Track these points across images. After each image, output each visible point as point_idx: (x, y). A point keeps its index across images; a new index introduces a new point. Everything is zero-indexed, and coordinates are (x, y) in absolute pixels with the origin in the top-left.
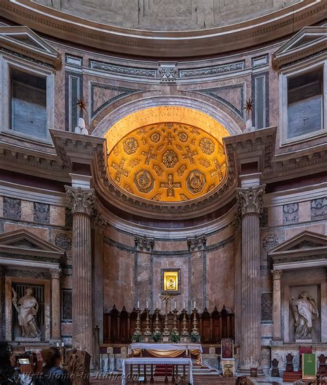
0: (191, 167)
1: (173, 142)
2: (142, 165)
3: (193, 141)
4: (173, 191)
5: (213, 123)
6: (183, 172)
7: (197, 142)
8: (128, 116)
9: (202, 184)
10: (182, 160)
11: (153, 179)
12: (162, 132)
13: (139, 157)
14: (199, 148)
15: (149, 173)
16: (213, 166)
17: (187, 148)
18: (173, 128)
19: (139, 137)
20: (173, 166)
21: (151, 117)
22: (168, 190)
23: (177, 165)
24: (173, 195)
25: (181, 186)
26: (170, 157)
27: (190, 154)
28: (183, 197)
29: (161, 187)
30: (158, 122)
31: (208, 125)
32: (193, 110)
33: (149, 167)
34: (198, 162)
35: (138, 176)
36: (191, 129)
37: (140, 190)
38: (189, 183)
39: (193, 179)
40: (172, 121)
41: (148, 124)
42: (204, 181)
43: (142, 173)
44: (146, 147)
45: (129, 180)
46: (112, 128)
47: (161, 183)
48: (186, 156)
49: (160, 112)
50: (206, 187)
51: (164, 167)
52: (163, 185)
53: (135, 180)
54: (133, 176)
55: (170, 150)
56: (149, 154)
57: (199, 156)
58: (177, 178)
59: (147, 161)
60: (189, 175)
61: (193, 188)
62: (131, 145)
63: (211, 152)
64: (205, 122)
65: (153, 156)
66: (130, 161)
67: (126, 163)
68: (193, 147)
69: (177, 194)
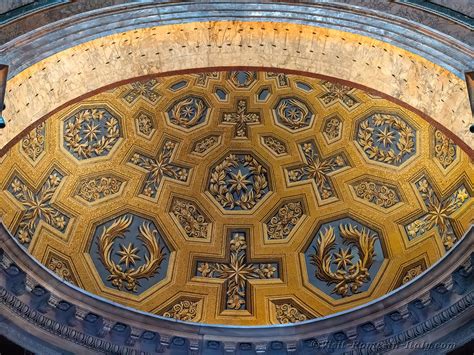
0: (322, 206)
1: (255, 127)
2: (128, 195)
3: (330, 125)
4: (248, 288)
5: (407, 65)
6: (289, 224)
7: (345, 129)
8: (98, 42)
9: (368, 265)
10: (286, 184)
11: (166, 247)
12: (216, 96)
13: (118, 170)
14: (353, 147)
15: (153, 223)
16: (414, 200)
17: (308, 147)
18: (255, 86)
19: (129, 107)
20: (249, 205)
21: (178, 51)
22: (225, 287)
23: (269, 200)
24: (248, 305)
25: (279, 274)
26: (240, 176)
27: (317, 165)
28: (290, 311)
29: (196, 273)
30: (203, 64)
31: (387, 71)
32: (333, 31)
33: (154, 202)
34: (349, 191)
35: (106, 230)
36: (325, 89)
37: (109, 282)
38: (315, 261)
39: (329, 247)
40: (255, 63)
41: (164, 70)
42: (378, 250)
43: (125, 222)
44: (150, 141)
45: (71, 242)
46: (34, 69)
47: (199, 261)
48: (301, 171)
49: (214, 38)
50: (387, 272)
51: (215, 207)
52: (205, 268)
53: (94, 246)
54: (87, 231)
55: (240, 154)
56: (158, 163)
57: (354, 172)
58: (264, 244)
59: (148, 184)
60: (316, 234)
61: (330, 280)
62: (92, 130)
63: (405, 156)
64: (376, 64)
65: (174, 169)
66: (82, 180)
67: (66, 185)
68: (328, 144)
69: (261, 300)
